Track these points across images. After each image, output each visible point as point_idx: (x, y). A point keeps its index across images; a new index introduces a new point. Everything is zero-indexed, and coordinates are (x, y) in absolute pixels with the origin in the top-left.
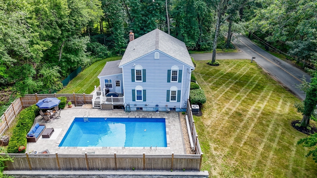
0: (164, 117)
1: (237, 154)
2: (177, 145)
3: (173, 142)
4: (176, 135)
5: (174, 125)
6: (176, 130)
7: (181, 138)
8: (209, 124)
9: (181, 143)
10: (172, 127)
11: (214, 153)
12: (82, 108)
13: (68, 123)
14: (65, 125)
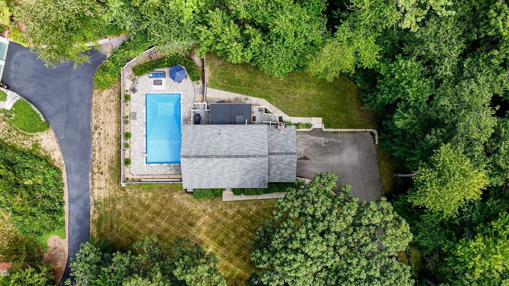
1: (143, 208)
2: (148, 170)
3: (151, 168)
4: (159, 170)
5: (171, 170)
6: (164, 171)
7: (155, 173)
8: (175, 197)
9: (150, 173)
10: (169, 168)
11: (143, 194)
12: (195, 95)
13: (173, 91)
14: (170, 90)
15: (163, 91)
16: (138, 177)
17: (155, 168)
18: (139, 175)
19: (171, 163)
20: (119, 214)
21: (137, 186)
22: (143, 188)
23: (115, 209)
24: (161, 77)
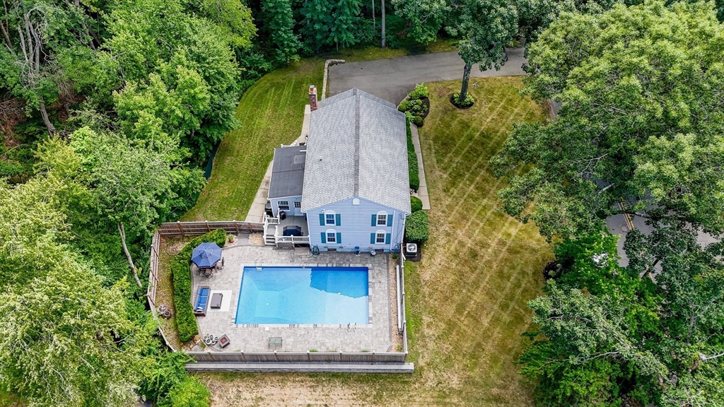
0: (367, 266)
1: (454, 333)
2: (382, 320)
3: (377, 315)
4: (381, 302)
5: (380, 282)
6: (381, 293)
7: (387, 309)
8: (428, 278)
9: (386, 317)
10: (377, 286)
11: (426, 331)
12: (250, 245)
13: (237, 278)
14: (233, 283)
15: (234, 294)
16: (394, 339)
17: (377, 308)
18: (390, 337)
19: (368, 282)
20: (469, 381)
21: (413, 341)
22: (416, 332)
23: (461, 392)
24: (207, 295)
